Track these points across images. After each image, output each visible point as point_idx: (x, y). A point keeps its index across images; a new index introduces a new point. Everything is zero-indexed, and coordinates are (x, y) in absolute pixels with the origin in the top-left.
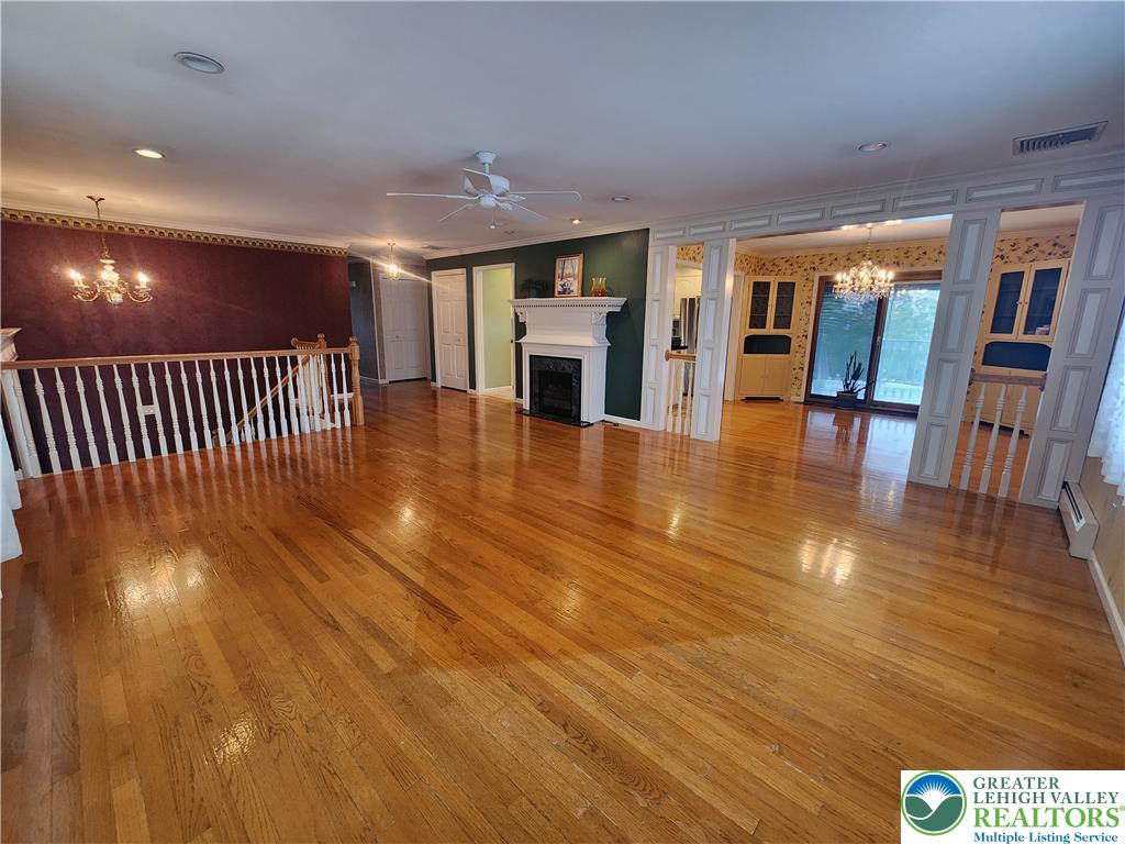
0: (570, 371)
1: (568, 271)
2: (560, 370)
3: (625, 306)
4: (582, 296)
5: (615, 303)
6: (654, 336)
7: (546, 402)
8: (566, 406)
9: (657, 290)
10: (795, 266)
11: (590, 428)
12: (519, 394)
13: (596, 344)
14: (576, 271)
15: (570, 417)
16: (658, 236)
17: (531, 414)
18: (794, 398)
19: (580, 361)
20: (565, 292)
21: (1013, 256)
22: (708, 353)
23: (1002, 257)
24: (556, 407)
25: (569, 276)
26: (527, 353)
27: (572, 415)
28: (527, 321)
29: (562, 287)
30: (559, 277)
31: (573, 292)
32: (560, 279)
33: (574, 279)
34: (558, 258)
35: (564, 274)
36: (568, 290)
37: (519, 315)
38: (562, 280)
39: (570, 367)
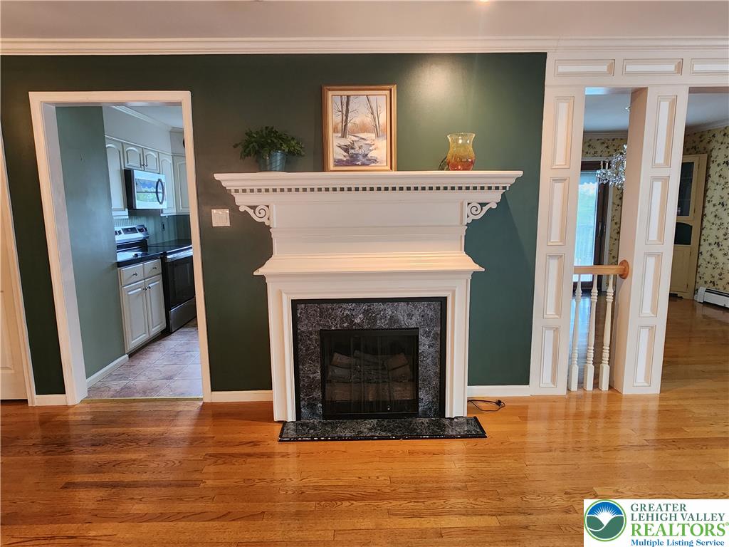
0: (413, 322)
1: (360, 114)
2: (381, 324)
6: (556, 240)
7: (340, 394)
9: (560, 162)
14: (382, 121)
15: (417, 415)
20: (353, 160)
22: (651, 263)
24: (371, 399)
25: (364, 129)
26: (284, 296)
27: (420, 409)
28: (274, 225)
29: (346, 151)
30: (335, 130)
31: (375, 161)
32: (340, 135)
33: (378, 136)
34: (329, 90)
35: (349, 125)
36: (361, 157)
37: (251, 212)
38: (344, 136)
39: (410, 316)
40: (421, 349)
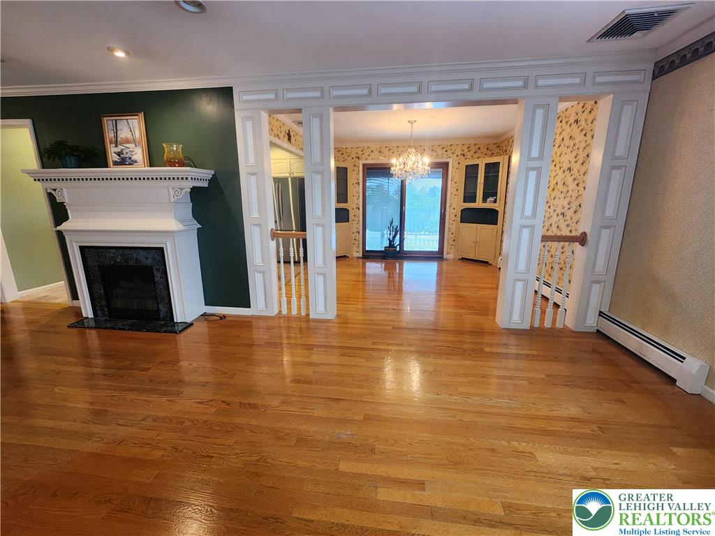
0: (149, 262)
1: (124, 133)
2: (132, 263)
3: (213, 181)
4: (150, 166)
5: (201, 176)
6: (255, 215)
7: (118, 304)
8: (150, 305)
9: (252, 160)
10: (345, 155)
11: (190, 330)
12: (75, 296)
13: (181, 227)
14: (137, 134)
15: (159, 319)
16: (245, 98)
17: (98, 324)
18: (356, 255)
19: (162, 249)
20: (123, 161)
21: (469, 155)
22: (319, 231)
23: (464, 155)
24: (135, 308)
25: (127, 141)
26: (74, 244)
27: (161, 316)
28: (67, 201)
29: (119, 155)
30: (111, 143)
31: (136, 162)
32: (114, 145)
33: (136, 146)
34: (104, 116)
35: (119, 139)
36: (127, 159)
37: (53, 192)
38: (116, 146)
39: (147, 258)
40: (156, 279)
